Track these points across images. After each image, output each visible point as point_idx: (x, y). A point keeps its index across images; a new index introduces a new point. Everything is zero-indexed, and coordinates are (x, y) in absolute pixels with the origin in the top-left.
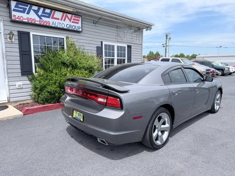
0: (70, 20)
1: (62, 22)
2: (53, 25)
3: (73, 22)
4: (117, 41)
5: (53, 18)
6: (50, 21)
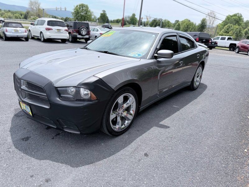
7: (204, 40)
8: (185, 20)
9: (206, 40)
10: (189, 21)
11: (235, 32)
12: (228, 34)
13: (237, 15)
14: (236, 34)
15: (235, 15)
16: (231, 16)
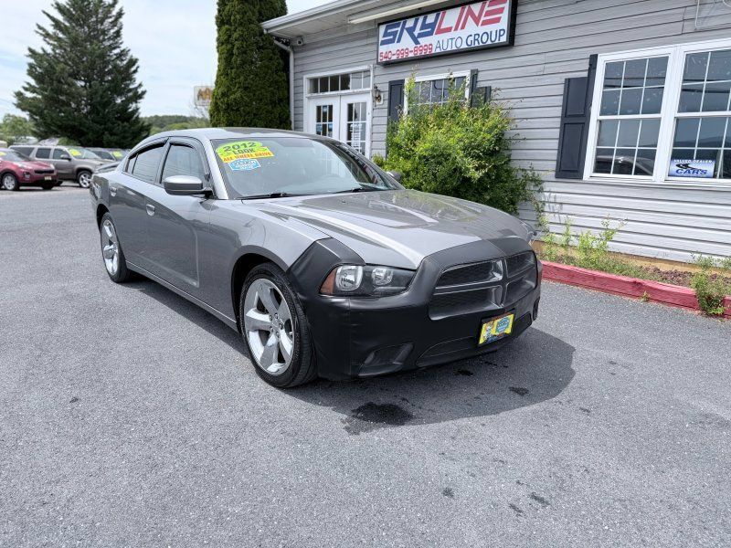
0: (477, 20)
1: (460, 33)
2: (438, 50)
3: (485, 23)
4: (696, 31)
5: (440, 31)
6: (436, 43)
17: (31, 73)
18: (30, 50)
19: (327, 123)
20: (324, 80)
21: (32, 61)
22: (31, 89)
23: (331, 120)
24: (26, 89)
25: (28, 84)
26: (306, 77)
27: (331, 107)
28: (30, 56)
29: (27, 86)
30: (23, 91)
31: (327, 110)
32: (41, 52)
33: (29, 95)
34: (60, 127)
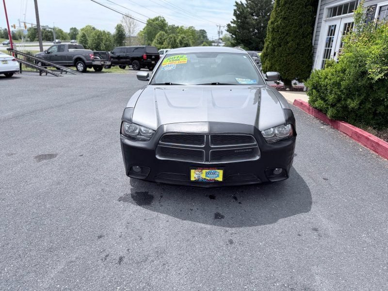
7: (153, 57)
8: (86, 27)
9: (155, 56)
10: (94, 29)
11: (170, 43)
12: (163, 46)
13: (160, 19)
14: (171, 44)
15: (157, 19)
16: (153, 21)
17: (235, 14)
18: (236, 2)
19: (332, 37)
20: (335, 8)
21: (236, 8)
22: (234, 22)
23: (334, 35)
24: (232, 22)
25: (233, 20)
26: (326, 7)
27: (336, 26)
28: (236, 6)
29: (233, 21)
30: (230, 23)
31: (333, 28)
32: (240, 3)
33: (232, 25)
34: (242, 41)
